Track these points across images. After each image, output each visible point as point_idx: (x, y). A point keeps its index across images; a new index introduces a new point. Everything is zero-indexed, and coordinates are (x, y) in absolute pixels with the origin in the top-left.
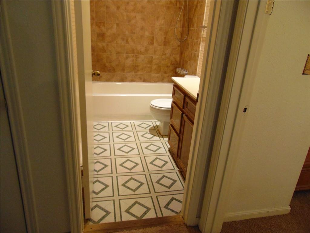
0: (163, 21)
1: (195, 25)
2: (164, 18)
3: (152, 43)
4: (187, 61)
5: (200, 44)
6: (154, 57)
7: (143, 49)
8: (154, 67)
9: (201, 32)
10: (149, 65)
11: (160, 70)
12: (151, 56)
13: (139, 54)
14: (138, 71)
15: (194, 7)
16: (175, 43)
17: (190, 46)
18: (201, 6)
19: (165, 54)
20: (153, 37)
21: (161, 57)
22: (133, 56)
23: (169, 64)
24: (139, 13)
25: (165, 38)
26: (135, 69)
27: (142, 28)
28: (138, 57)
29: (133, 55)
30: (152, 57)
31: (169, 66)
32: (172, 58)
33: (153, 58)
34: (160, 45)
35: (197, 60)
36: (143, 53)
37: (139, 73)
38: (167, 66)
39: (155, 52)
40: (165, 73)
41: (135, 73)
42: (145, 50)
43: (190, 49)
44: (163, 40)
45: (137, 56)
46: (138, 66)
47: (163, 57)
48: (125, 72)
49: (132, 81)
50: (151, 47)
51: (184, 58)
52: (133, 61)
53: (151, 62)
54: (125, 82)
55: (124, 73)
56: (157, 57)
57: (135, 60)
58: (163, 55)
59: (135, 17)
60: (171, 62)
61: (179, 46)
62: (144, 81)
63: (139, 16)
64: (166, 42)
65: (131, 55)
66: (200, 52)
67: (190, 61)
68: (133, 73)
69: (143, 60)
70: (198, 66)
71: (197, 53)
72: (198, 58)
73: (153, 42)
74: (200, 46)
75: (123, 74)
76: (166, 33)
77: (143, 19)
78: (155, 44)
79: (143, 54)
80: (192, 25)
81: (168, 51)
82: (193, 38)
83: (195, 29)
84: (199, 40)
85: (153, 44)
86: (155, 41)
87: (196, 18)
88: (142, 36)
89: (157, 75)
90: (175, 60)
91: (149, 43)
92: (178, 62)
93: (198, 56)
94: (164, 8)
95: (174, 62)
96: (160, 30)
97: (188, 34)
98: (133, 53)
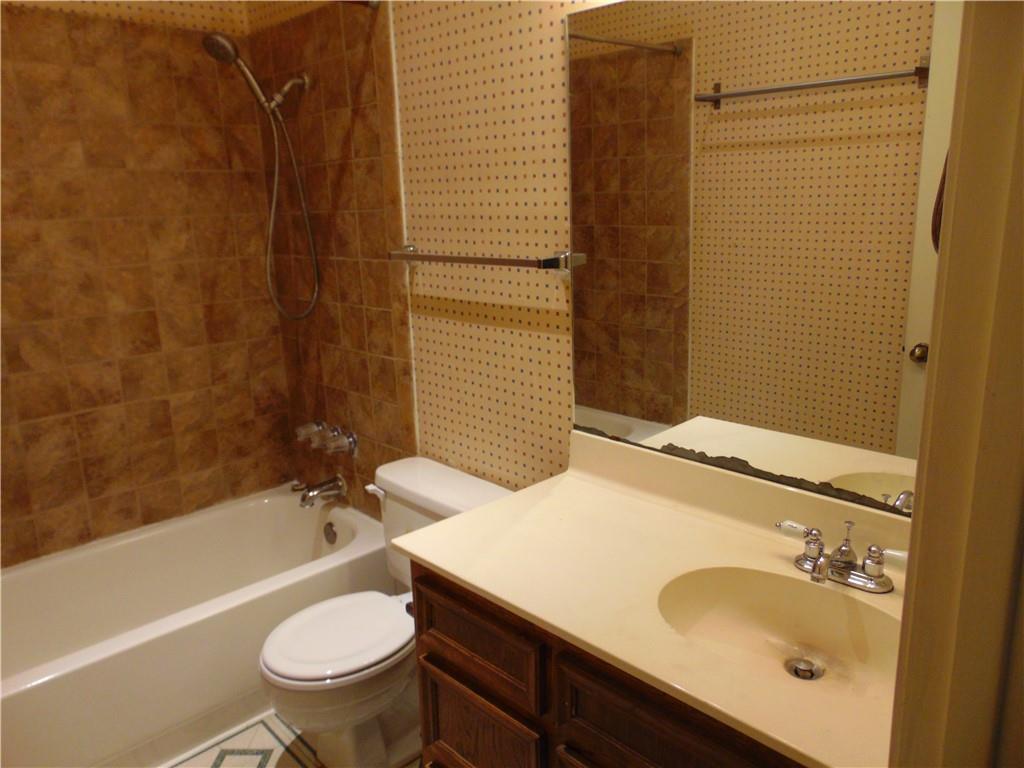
0: (184, 237)
1: (356, 244)
2: (188, 226)
3: (153, 344)
4: (345, 395)
5: (404, 323)
6: (174, 399)
7: (112, 379)
8: (184, 442)
9: (402, 274)
10: (157, 443)
11: (215, 450)
12: (157, 398)
13: (95, 404)
14: (108, 481)
15: (331, 175)
16: (258, 320)
17: (341, 329)
18: (371, 169)
19: (224, 376)
20: (152, 316)
21: (209, 391)
22: (66, 422)
23: (250, 415)
24: (51, 216)
25: (209, 309)
26: (89, 478)
27: (87, 285)
28: (95, 421)
29: (62, 416)
30: (166, 403)
31: (253, 422)
32: (257, 386)
33: (172, 404)
34: (194, 344)
35: (408, 389)
36: (118, 393)
37: (116, 490)
38: (245, 425)
39: (173, 376)
40: (241, 452)
41: (91, 496)
42: (124, 379)
43: (346, 342)
44: (201, 316)
45: (83, 415)
46: (101, 461)
47: (218, 390)
48: (36, 507)
49: (85, 536)
50: (150, 359)
51: (320, 377)
52: (70, 443)
53: (162, 425)
54: (47, 553)
55: (29, 513)
56: (190, 395)
57: (80, 435)
58: (213, 383)
59: (37, 238)
60: (258, 404)
61: (275, 331)
62: (150, 517)
63: (54, 234)
64: (217, 326)
65: (51, 418)
66: (413, 355)
67: (357, 390)
68: (83, 498)
69: (122, 428)
70: (416, 416)
71: (394, 359)
72: (411, 379)
73: (156, 336)
74: (408, 330)
75: (27, 518)
76: (210, 286)
77: (84, 243)
78: (169, 345)
79: (117, 402)
80: (333, 245)
81: (234, 362)
82: (354, 298)
83: (361, 260)
84: (396, 305)
85: (158, 343)
86: (162, 329)
87: (353, 215)
88: (92, 323)
89: (206, 474)
90: (273, 391)
91: (138, 343)
92: (287, 395)
93: (407, 372)
94: (179, 183)
95: (269, 398)
96: (180, 276)
97: (320, 280)
98: (64, 407)
